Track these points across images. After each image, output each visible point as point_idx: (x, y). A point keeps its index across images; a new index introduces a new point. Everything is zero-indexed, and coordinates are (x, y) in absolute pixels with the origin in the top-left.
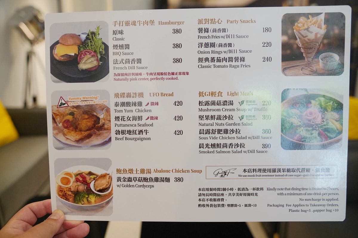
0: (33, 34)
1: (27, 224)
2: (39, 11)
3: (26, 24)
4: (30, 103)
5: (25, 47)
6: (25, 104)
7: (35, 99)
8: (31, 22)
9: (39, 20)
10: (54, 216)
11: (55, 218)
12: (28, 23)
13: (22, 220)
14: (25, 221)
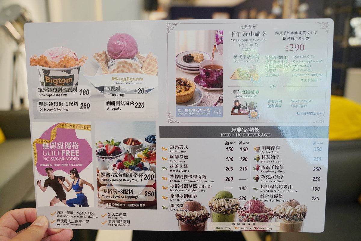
0: (19, 33)
1: (11, 230)
2: (26, 10)
3: (12, 23)
4: (17, 105)
5: (12, 47)
6: (12, 105)
7: (22, 101)
8: (17, 21)
9: (26, 19)
10: (39, 222)
11: (40, 225)
12: (14, 21)
13: (6, 227)
14: (8, 227)
